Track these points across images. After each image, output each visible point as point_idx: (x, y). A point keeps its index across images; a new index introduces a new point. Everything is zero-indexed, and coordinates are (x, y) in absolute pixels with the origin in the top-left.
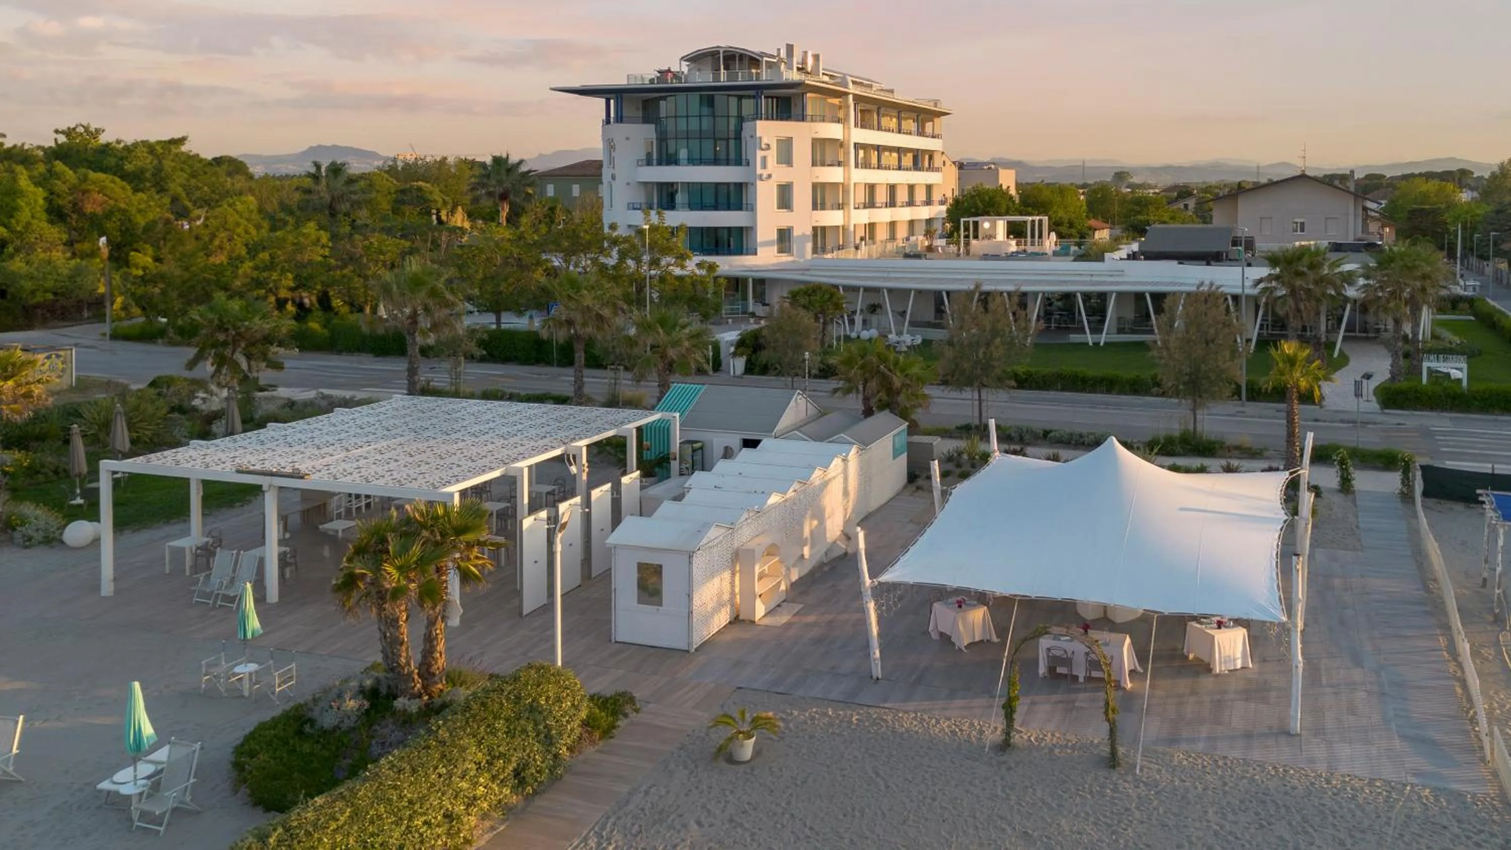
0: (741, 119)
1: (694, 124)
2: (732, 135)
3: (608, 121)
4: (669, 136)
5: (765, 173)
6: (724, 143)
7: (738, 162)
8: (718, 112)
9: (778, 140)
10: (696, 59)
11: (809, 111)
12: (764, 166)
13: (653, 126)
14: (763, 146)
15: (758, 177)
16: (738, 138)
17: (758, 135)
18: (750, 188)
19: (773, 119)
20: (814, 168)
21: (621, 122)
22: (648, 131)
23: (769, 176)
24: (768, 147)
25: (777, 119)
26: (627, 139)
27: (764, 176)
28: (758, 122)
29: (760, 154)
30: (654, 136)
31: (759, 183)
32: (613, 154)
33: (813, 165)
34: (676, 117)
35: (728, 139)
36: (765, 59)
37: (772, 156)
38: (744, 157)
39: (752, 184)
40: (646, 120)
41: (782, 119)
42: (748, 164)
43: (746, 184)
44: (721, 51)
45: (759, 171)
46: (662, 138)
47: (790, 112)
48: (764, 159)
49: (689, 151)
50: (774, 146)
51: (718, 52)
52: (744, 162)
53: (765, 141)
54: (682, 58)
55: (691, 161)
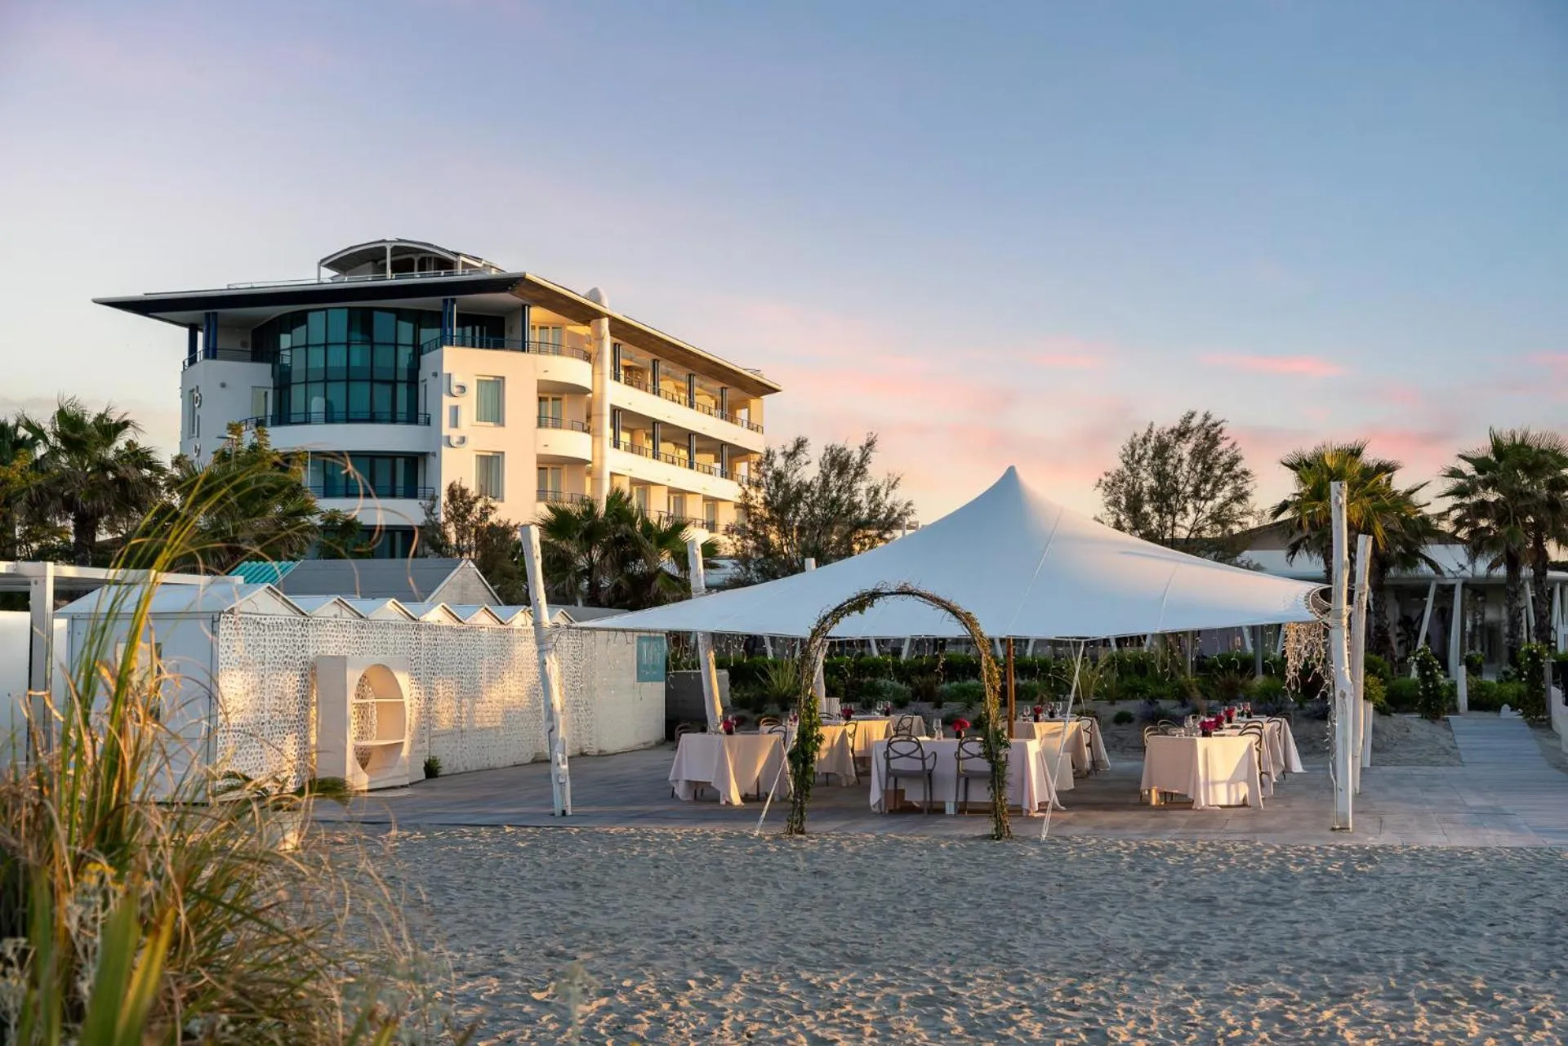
0: (418, 350)
1: (338, 357)
2: (403, 375)
3: (192, 360)
4: (294, 380)
5: (455, 436)
6: (388, 389)
7: (413, 418)
8: (378, 337)
9: (478, 381)
10: (343, 263)
11: (534, 336)
12: (455, 423)
13: (267, 367)
14: (455, 390)
15: (444, 441)
16: (413, 380)
17: (446, 370)
18: (431, 459)
19: (473, 346)
20: (543, 431)
21: (214, 357)
22: (261, 373)
23: (463, 440)
24: (463, 388)
25: (481, 347)
26: (223, 385)
27: (454, 441)
28: (446, 349)
29: (447, 402)
30: (270, 383)
31: (445, 450)
32: (198, 412)
33: (540, 425)
34: (307, 346)
35: (394, 383)
36: (462, 258)
37: (469, 406)
38: (421, 410)
39: (434, 454)
40: (257, 356)
41: (488, 347)
42: (428, 422)
43: (424, 455)
44: (389, 248)
45: (446, 430)
46: (283, 383)
47: (503, 336)
48: (455, 410)
49: (326, 402)
50: (472, 389)
51: (384, 249)
52: (421, 418)
53: (457, 380)
54: (322, 261)
55: (330, 418)
